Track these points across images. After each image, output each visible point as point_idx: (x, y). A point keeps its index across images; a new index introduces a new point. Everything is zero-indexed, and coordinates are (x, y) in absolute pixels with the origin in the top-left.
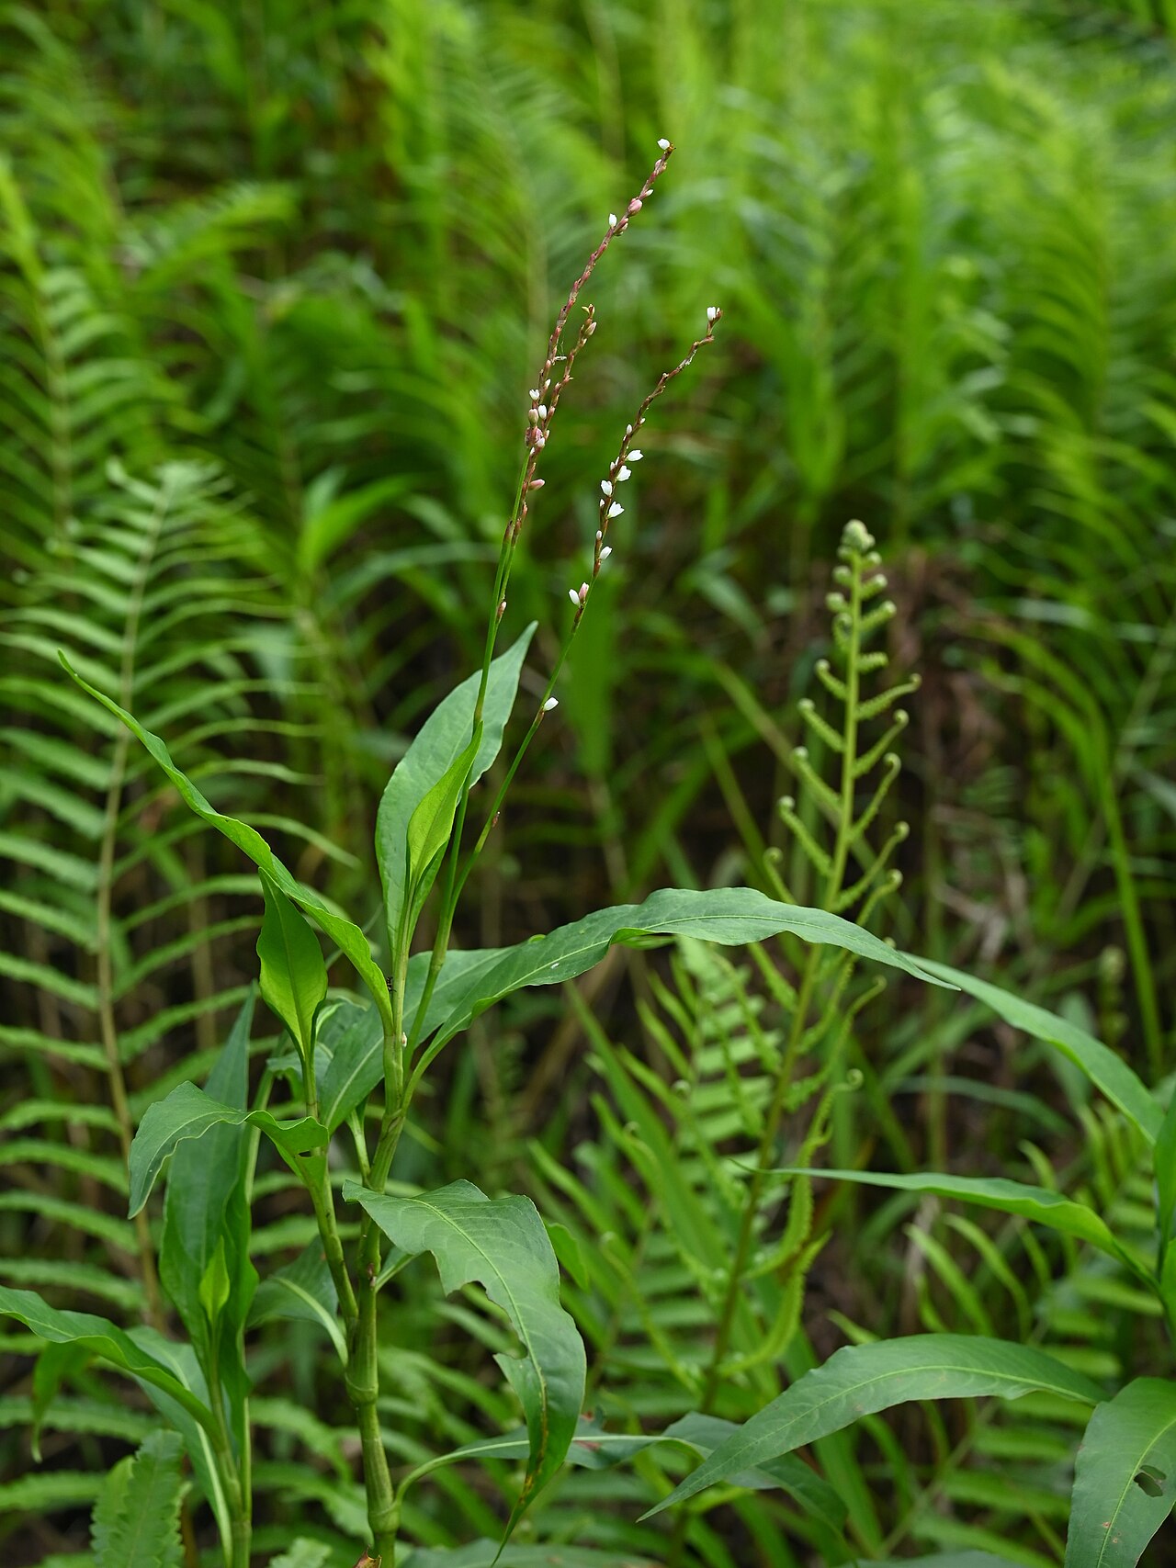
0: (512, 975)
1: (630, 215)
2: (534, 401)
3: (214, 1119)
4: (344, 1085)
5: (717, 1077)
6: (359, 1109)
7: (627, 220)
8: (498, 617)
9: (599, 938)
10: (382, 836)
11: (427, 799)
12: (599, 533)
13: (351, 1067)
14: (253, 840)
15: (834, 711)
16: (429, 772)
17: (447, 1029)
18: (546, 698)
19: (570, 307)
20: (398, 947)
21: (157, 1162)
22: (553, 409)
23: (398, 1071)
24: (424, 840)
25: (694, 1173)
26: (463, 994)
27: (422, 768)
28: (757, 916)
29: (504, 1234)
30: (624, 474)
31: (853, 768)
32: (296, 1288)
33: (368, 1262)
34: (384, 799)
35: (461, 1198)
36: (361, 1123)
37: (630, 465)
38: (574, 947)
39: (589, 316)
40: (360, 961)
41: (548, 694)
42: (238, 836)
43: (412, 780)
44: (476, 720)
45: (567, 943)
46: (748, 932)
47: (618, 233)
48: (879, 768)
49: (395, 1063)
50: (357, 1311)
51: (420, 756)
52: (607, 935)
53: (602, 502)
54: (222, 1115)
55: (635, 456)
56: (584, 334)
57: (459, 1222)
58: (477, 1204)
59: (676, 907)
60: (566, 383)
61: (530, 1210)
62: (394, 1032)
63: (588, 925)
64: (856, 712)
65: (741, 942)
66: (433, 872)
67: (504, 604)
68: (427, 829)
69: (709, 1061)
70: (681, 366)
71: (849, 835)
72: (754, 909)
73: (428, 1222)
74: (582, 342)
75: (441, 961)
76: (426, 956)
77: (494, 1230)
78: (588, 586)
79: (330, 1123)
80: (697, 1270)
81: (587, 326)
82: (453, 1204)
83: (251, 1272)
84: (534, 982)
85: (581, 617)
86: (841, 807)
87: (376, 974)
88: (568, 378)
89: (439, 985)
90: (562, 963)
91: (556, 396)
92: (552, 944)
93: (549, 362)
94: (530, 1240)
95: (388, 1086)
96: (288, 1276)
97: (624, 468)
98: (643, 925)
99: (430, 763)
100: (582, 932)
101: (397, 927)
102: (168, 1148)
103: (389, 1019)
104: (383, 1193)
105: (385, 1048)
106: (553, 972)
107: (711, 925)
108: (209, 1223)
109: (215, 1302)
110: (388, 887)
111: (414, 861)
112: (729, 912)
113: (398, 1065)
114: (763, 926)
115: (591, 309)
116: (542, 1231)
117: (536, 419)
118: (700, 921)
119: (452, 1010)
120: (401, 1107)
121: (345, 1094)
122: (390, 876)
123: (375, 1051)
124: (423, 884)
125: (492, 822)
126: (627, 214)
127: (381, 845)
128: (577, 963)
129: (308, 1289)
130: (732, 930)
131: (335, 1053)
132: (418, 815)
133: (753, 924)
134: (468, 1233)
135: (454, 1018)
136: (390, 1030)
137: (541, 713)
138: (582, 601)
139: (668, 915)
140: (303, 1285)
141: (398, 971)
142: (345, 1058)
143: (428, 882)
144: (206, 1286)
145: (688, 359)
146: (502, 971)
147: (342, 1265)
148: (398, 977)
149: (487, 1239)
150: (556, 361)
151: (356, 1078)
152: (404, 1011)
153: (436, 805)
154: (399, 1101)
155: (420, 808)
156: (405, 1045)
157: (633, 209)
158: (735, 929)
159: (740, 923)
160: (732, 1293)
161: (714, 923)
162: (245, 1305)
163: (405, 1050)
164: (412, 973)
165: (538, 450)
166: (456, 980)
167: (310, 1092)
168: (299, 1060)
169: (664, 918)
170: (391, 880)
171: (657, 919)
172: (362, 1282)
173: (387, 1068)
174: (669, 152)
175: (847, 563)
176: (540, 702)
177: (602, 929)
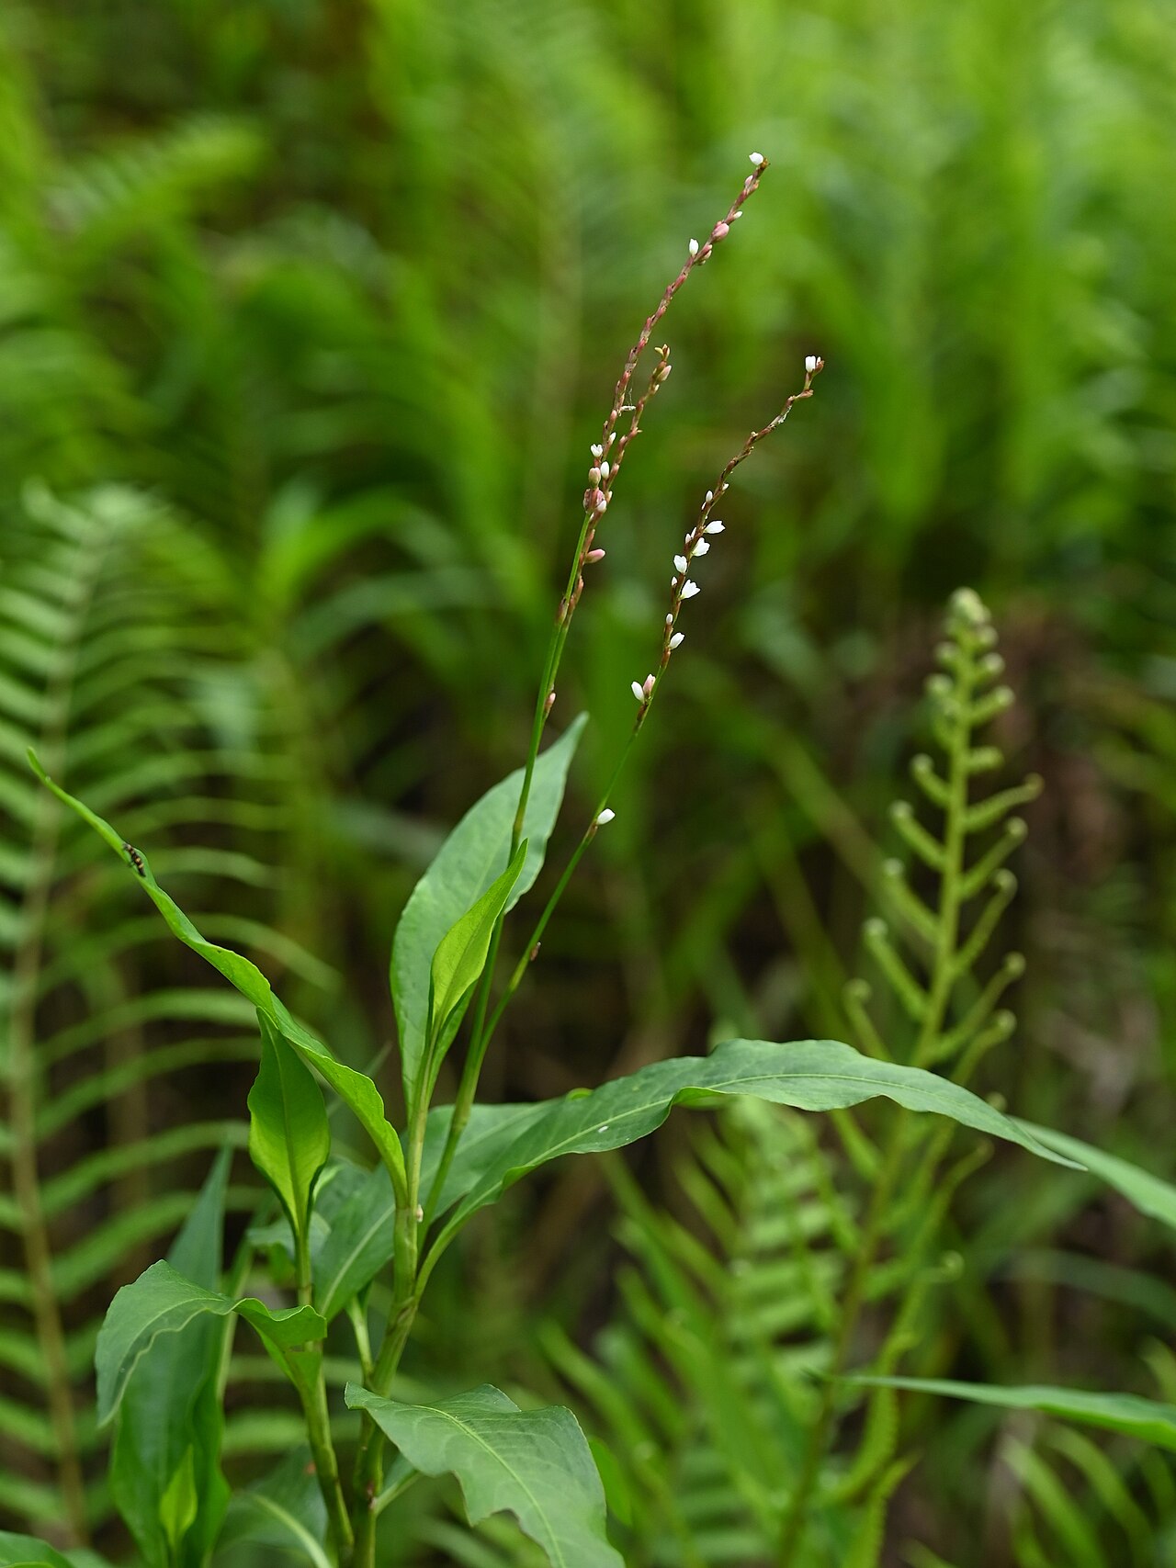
0: (551, 1139)
1: (715, 241)
2: (597, 459)
3: (196, 1307)
4: (342, 1265)
5: (780, 1253)
6: (361, 1296)
7: (711, 246)
8: (545, 711)
9: (656, 1097)
10: (399, 968)
11: (458, 927)
12: (670, 617)
13: (351, 1244)
14: (250, 975)
15: (933, 819)
16: (456, 892)
17: (471, 1201)
18: (599, 811)
19: (641, 347)
20: (415, 1102)
21: (129, 1360)
22: (617, 467)
23: (411, 1251)
24: (451, 977)
25: (744, 1370)
26: (491, 1161)
27: (448, 887)
28: (846, 1075)
29: (539, 1453)
30: (702, 548)
31: (957, 888)
32: (275, 1509)
33: (368, 1481)
34: (402, 924)
35: (487, 1407)
36: (362, 1312)
37: (708, 537)
38: (626, 1107)
39: (662, 358)
40: (370, 1119)
41: (603, 805)
42: (231, 969)
43: (435, 902)
44: (516, 834)
45: (617, 1102)
46: (835, 1095)
47: (700, 261)
48: (989, 890)
49: (407, 1242)
50: (351, 1539)
51: (446, 873)
52: (667, 1094)
53: (674, 581)
54: (206, 1302)
55: (716, 527)
56: (655, 379)
57: (485, 1437)
58: (506, 1416)
59: (749, 1062)
60: (633, 438)
61: (571, 1425)
62: (408, 1205)
63: (643, 1081)
64: (963, 820)
65: (827, 1107)
66: (460, 1014)
67: (553, 697)
68: (455, 964)
69: (768, 1232)
70: (773, 424)
71: (949, 969)
72: (843, 1067)
73: (449, 1436)
74: (653, 389)
75: (463, 1119)
76: (446, 1112)
77: (528, 1447)
78: (654, 678)
79: (325, 1312)
80: (750, 1491)
81: (660, 370)
82: (478, 1415)
83: (220, 1486)
84: (578, 1149)
85: (645, 715)
86: (938, 932)
87: (390, 1135)
88: (635, 430)
89: (461, 1148)
90: (612, 1127)
91: (620, 452)
92: (599, 1103)
93: (614, 413)
94: (571, 1460)
95: (399, 1269)
96: (264, 1493)
97: (702, 540)
98: (708, 1083)
99: (457, 881)
100: (636, 1088)
101: (415, 1077)
102: (142, 1342)
103: (402, 1188)
104: (388, 1396)
105: (396, 1222)
106: (601, 1137)
107: (791, 1085)
108: (171, 1428)
109: (178, 1523)
110: (404, 1029)
111: (438, 1001)
112: (812, 1070)
113: (412, 1244)
114: (853, 1089)
115: (665, 351)
116: (584, 1450)
117: (598, 480)
118: (778, 1082)
119: (474, 1179)
120: (413, 1294)
121: (345, 1277)
122: (406, 1016)
123: (382, 1226)
124: (447, 1030)
125: (531, 954)
126: (711, 241)
127: (397, 979)
128: (630, 1127)
129: (291, 1509)
130: (817, 1093)
131: (333, 1226)
132: (445, 945)
133: (842, 1086)
134: (497, 1451)
135: (480, 1188)
136: (403, 1202)
137: (594, 827)
138: (646, 695)
139: (740, 1071)
140: (284, 1503)
141: (414, 1132)
142: (344, 1233)
143: (453, 1026)
144: (168, 1503)
145: (782, 416)
146: (538, 1133)
147: (333, 1483)
148: (414, 1138)
149: (519, 1459)
150: (623, 412)
151: (359, 1257)
152: (420, 1177)
153: (468, 936)
154: (411, 1287)
155: (448, 939)
156: (421, 1220)
157: (718, 234)
158: (820, 1091)
159: (826, 1085)
160: (795, 1521)
161: (795, 1083)
162: (213, 1528)
163: (419, 1225)
164: (431, 1132)
165: (599, 514)
166: (482, 1142)
167: (303, 1272)
168: (290, 1232)
169: (735, 1075)
170: (408, 1022)
171: (727, 1076)
172: (358, 1505)
173: (398, 1247)
174: (762, 168)
175: (953, 640)
176: (593, 813)
177: (660, 1086)
